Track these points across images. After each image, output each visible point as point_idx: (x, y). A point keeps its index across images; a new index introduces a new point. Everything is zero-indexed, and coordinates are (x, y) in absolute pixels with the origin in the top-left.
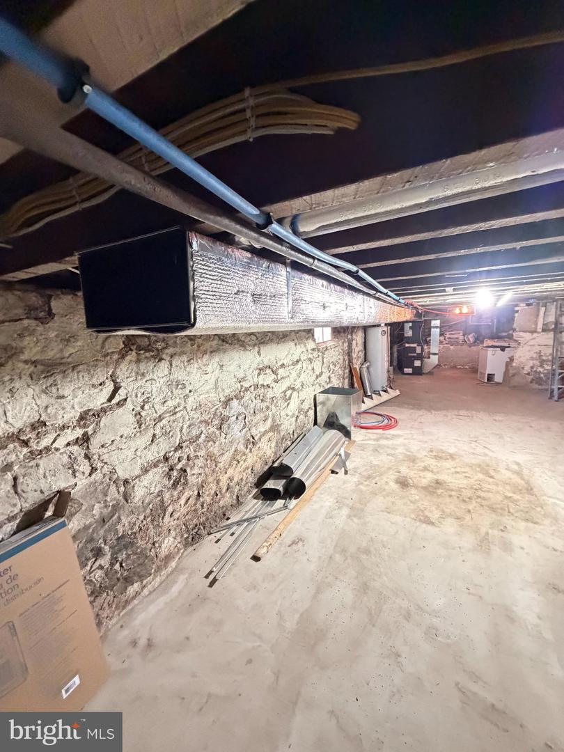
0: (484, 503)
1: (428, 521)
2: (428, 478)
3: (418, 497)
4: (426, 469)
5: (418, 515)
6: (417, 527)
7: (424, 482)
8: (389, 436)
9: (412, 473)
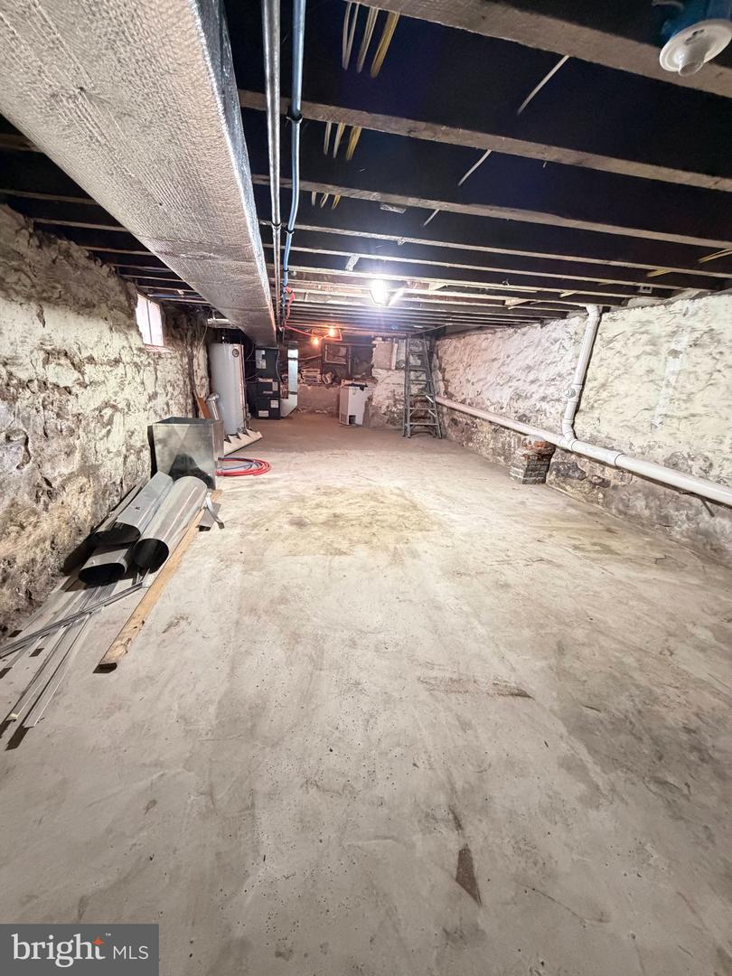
0: (384, 524)
1: (340, 553)
2: (324, 514)
3: (320, 533)
4: (318, 506)
5: (328, 550)
6: (330, 561)
7: (322, 518)
8: (264, 481)
9: (305, 512)
